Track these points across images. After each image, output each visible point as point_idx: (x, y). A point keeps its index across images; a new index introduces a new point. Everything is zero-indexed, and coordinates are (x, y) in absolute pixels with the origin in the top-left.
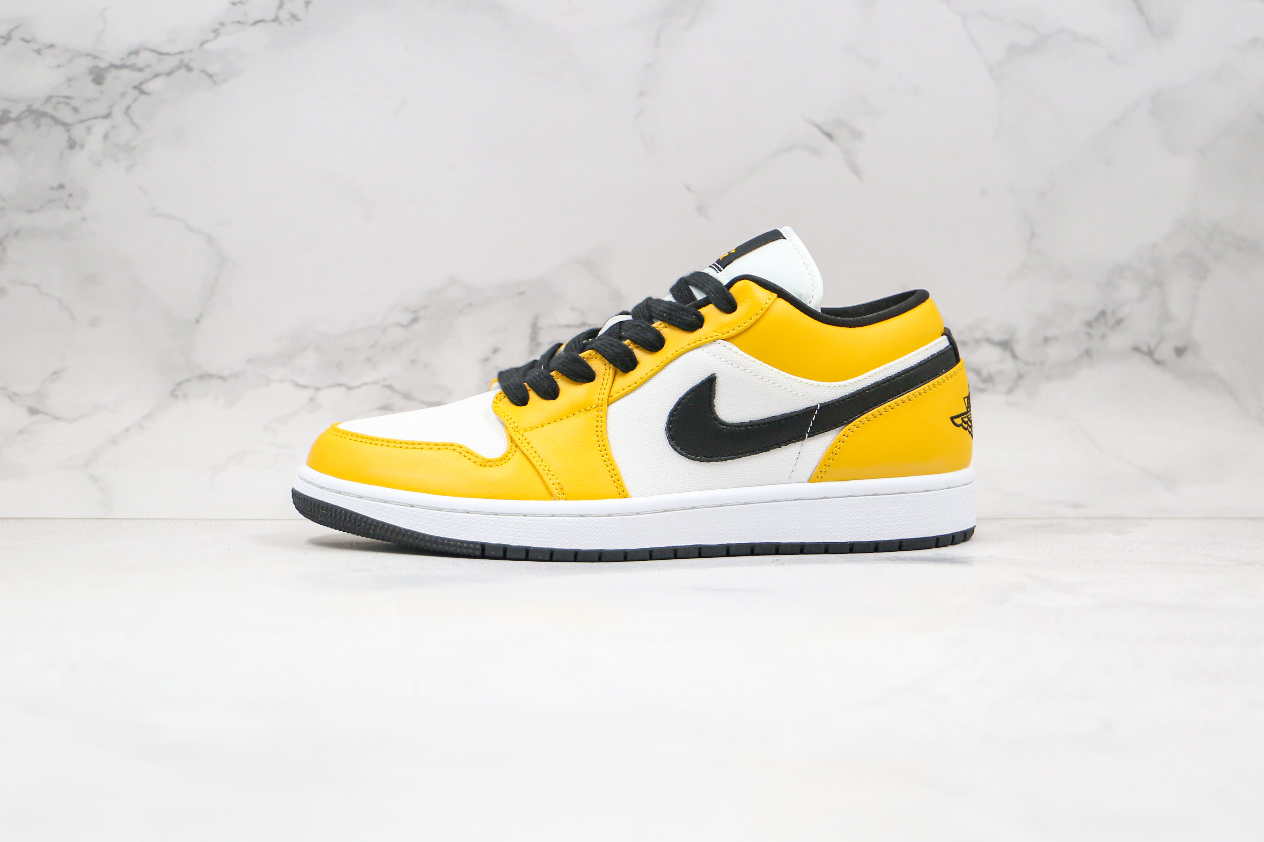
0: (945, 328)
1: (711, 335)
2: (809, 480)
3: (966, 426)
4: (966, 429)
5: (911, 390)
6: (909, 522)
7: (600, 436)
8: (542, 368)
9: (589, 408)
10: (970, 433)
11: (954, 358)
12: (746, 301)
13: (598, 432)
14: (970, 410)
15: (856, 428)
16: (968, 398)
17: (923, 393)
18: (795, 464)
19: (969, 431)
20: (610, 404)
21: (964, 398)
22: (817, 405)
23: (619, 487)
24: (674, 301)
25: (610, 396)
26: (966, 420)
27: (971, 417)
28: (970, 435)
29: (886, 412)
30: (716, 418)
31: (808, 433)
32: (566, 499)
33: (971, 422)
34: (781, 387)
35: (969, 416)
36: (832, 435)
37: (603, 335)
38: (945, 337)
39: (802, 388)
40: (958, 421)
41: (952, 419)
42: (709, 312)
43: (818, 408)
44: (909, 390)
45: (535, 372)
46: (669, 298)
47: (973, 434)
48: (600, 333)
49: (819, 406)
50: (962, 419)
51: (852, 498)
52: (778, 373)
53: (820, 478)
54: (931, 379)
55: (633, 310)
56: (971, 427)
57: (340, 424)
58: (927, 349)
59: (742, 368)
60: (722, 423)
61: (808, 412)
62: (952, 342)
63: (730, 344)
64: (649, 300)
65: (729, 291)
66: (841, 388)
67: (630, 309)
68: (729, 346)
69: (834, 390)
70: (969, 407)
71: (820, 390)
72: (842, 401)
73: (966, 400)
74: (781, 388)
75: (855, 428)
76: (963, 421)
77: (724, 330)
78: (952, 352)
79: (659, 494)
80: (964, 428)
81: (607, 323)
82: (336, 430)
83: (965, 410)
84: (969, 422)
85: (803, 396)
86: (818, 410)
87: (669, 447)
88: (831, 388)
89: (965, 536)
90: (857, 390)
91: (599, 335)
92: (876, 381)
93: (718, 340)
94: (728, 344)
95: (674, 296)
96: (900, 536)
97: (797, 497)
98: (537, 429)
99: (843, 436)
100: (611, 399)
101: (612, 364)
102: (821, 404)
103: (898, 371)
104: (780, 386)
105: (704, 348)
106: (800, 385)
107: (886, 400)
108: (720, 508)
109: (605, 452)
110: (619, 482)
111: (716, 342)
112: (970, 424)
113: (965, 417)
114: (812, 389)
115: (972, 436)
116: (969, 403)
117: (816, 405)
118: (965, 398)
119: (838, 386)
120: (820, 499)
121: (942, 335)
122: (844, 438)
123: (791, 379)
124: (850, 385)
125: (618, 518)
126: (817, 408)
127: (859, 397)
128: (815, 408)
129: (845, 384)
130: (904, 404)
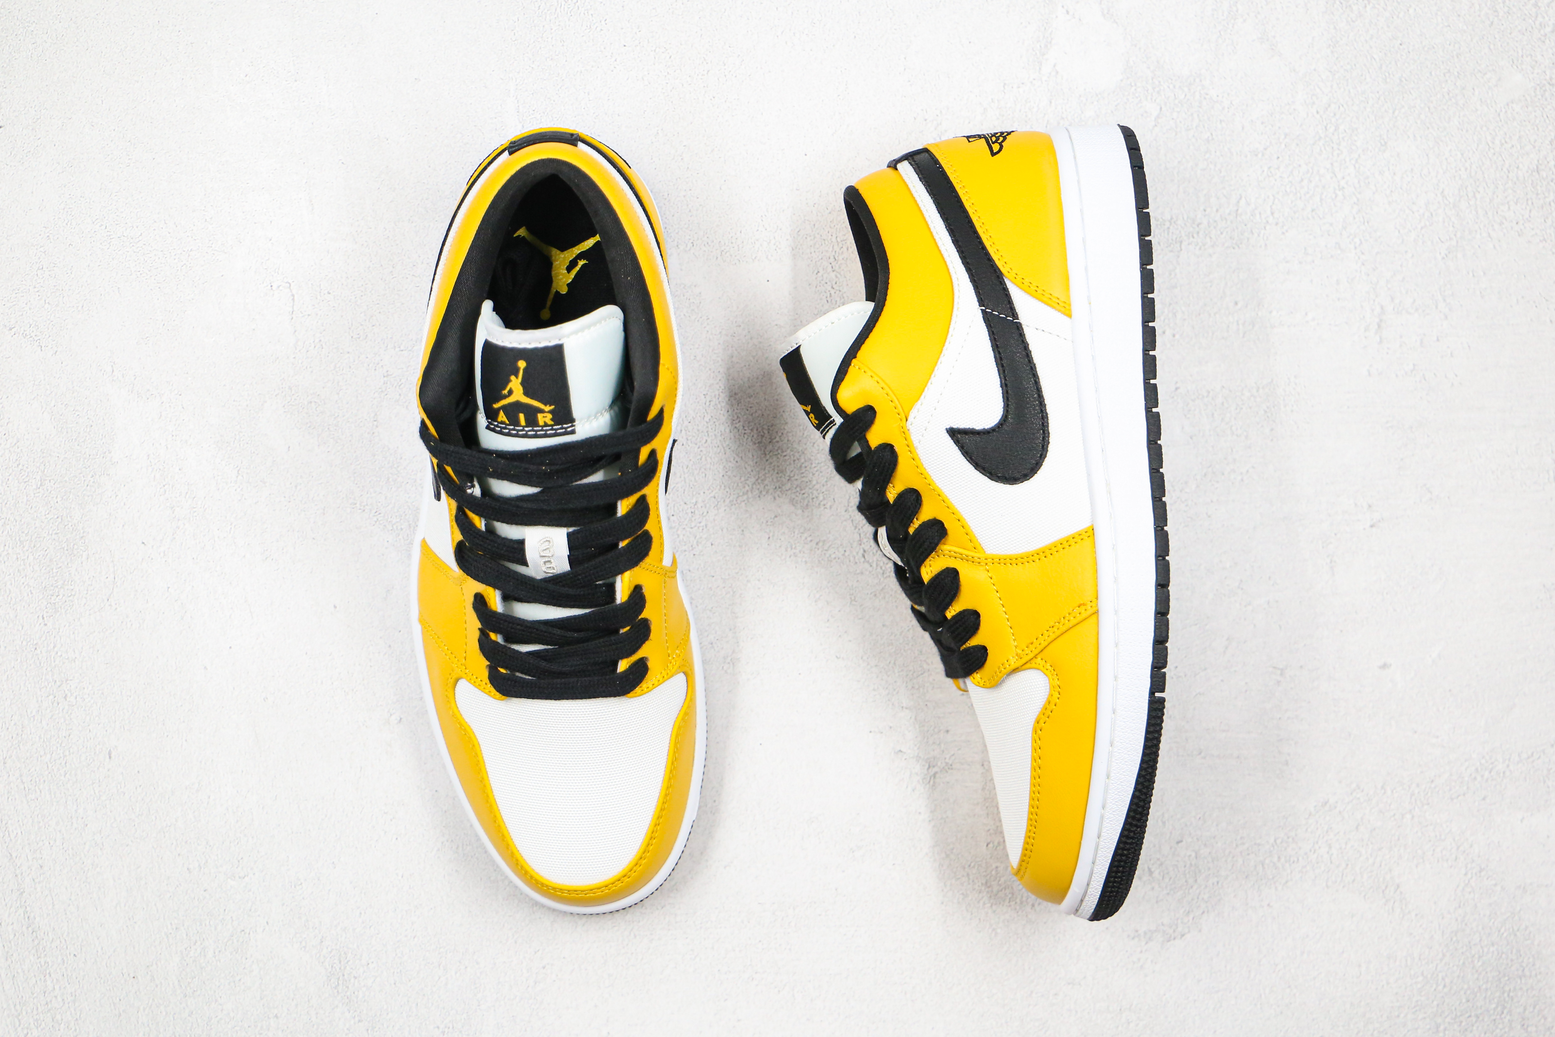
0: (888, 166)
1: (902, 434)
2: (1068, 317)
3: (1001, 139)
4: (1005, 138)
8: (940, 630)
10: (1009, 133)
11: (923, 154)
12: (860, 397)
13: (1017, 563)
14: (983, 135)
15: (1007, 265)
16: (968, 137)
18: (1050, 334)
19: (1007, 135)
21: (969, 142)
23: (1081, 538)
24: (862, 479)
26: (994, 139)
27: (991, 134)
28: (1011, 134)
31: (1013, 320)
32: (1098, 598)
33: (997, 133)
35: (990, 135)
37: (902, 561)
38: (899, 166)
40: (996, 147)
41: (993, 154)
42: (875, 437)
43: (984, 308)
45: (947, 639)
46: (859, 484)
47: (1010, 130)
48: (900, 563)
49: (981, 308)
50: (993, 143)
53: (1066, 305)
55: (873, 526)
56: (1002, 133)
57: (1013, 865)
61: (989, 321)
62: (904, 158)
64: (860, 508)
65: (849, 416)
66: (961, 283)
67: (870, 529)
69: (964, 291)
70: (980, 137)
72: (974, 280)
73: (970, 140)
76: (996, 142)
77: (897, 418)
78: (915, 157)
80: (1003, 141)
81: (888, 555)
82: (1019, 870)
83: (983, 140)
84: (997, 135)
86: (986, 313)
88: (962, 296)
89: (1129, 136)
90: (963, 265)
91: (903, 565)
92: (951, 242)
93: (906, 426)
94: (911, 414)
95: (857, 478)
99: (1017, 279)
102: (978, 306)
109: (1040, 554)
110: (1075, 538)
111: (909, 427)
112: (999, 134)
113: (991, 139)
115: (1012, 132)
116: (974, 136)
117: (980, 311)
118: (969, 140)
119: (959, 287)
121: (897, 169)
126: (983, 310)
127: (970, 262)
128: (983, 312)
129: (956, 279)
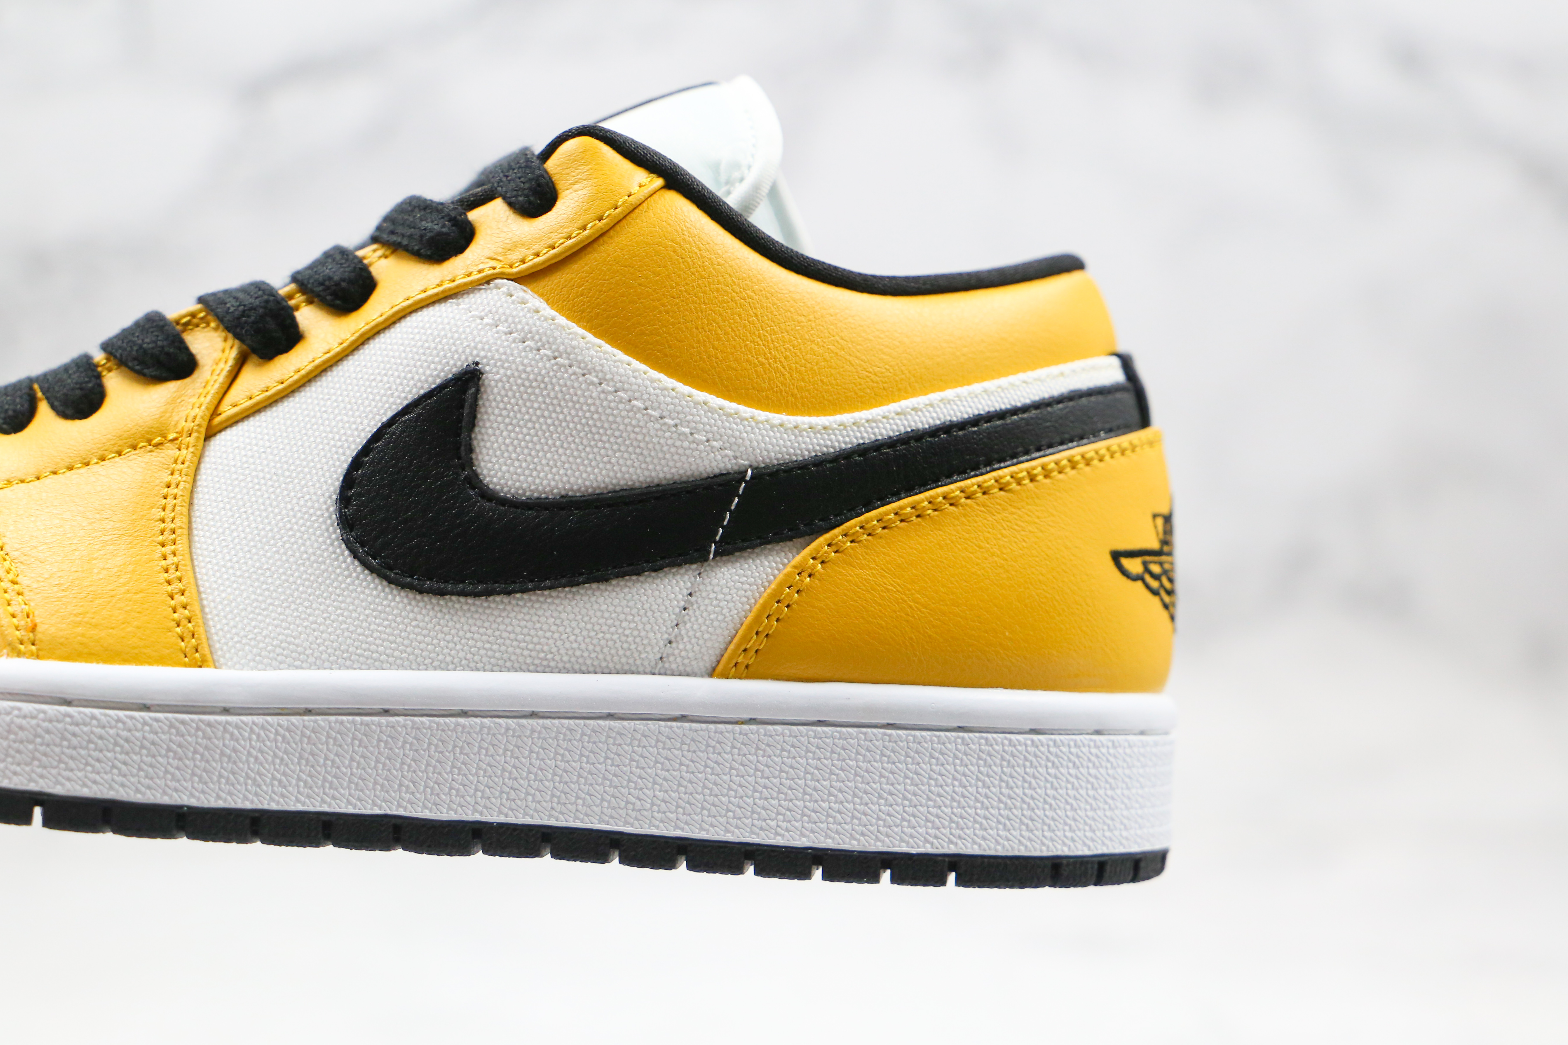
1: (481, 267)
2: (714, 669)
3: (1155, 585)
4: (1155, 593)
5: (1009, 463)
6: (979, 811)
7: (169, 508)
9: (158, 439)
11: (1136, 413)
12: (577, 186)
13: (168, 499)
14: (1171, 551)
15: (849, 544)
16: (1168, 518)
17: (1040, 478)
18: (677, 625)
20: (214, 435)
21: (1155, 516)
22: (746, 471)
23: (188, 637)
25: (215, 413)
26: (1156, 569)
27: (1171, 569)
28: (1165, 614)
29: (935, 510)
30: (474, 481)
31: (716, 543)
32: (38, 657)
33: (1171, 580)
34: (649, 411)
35: (1166, 563)
36: (783, 554)
38: (1112, 359)
39: (706, 419)
40: (1134, 565)
41: (1116, 553)
42: (488, 215)
43: (748, 478)
44: (1002, 465)
47: (1177, 612)
49: (750, 472)
50: (1146, 564)
51: (825, 729)
52: (645, 373)
53: (742, 668)
54: (1065, 447)
56: (1169, 592)
58: (1062, 374)
59: (549, 353)
60: (488, 495)
61: (720, 485)
62: (1131, 373)
63: (525, 291)
65: (545, 166)
66: (815, 433)
68: (521, 294)
69: (796, 437)
70: (1167, 541)
71: (757, 431)
72: (815, 465)
73: (1160, 522)
74: (647, 414)
75: (844, 543)
76: (1147, 570)
77: (515, 256)
78: (1129, 399)
79: (297, 668)
80: (1148, 587)
83: (1156, 546)
85: (708, 441)
86: (746, 482)
87: (340, 547)
88: (786, 430)
90: (859, 445)
92: (914, 428)
93: (495, 279)
94: (519, 291)
96: (952, 846)
97: (677, 713)
98: (23, 484)
99: (811, 561)
100: (217, 420)
101: (238, 338)
102: (756, 468)
103: (976, 412)
104: (646, 409)
105: (461, 300)
106: (703, 412)
107: (939, 481)
108: (462, 720)
109: (173, 547)
110: (190, 625)
111: (492, 285)
112: (1168, 584)
113: (1155, 563)
114: (735, 426)
115: (1172, 618)
116: (1168, 530)
117: (743, 469)
118: (1159, 516)
119: (806, 426)
120: (737, 723)
121: (1105, 353)
122: (814, 566)
123: (677, 393)
124: (842, 427)
125: (167, 719)
126: (745, 476)
127: (861, 461)
128: (740, 476)
129: (827, 424)
130: (986, 497)
